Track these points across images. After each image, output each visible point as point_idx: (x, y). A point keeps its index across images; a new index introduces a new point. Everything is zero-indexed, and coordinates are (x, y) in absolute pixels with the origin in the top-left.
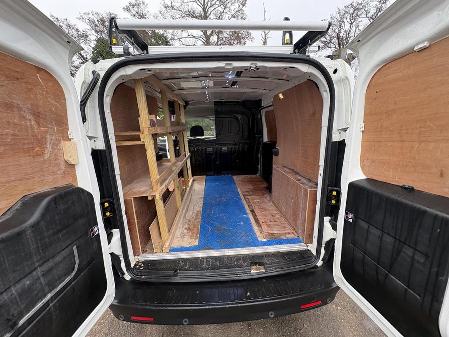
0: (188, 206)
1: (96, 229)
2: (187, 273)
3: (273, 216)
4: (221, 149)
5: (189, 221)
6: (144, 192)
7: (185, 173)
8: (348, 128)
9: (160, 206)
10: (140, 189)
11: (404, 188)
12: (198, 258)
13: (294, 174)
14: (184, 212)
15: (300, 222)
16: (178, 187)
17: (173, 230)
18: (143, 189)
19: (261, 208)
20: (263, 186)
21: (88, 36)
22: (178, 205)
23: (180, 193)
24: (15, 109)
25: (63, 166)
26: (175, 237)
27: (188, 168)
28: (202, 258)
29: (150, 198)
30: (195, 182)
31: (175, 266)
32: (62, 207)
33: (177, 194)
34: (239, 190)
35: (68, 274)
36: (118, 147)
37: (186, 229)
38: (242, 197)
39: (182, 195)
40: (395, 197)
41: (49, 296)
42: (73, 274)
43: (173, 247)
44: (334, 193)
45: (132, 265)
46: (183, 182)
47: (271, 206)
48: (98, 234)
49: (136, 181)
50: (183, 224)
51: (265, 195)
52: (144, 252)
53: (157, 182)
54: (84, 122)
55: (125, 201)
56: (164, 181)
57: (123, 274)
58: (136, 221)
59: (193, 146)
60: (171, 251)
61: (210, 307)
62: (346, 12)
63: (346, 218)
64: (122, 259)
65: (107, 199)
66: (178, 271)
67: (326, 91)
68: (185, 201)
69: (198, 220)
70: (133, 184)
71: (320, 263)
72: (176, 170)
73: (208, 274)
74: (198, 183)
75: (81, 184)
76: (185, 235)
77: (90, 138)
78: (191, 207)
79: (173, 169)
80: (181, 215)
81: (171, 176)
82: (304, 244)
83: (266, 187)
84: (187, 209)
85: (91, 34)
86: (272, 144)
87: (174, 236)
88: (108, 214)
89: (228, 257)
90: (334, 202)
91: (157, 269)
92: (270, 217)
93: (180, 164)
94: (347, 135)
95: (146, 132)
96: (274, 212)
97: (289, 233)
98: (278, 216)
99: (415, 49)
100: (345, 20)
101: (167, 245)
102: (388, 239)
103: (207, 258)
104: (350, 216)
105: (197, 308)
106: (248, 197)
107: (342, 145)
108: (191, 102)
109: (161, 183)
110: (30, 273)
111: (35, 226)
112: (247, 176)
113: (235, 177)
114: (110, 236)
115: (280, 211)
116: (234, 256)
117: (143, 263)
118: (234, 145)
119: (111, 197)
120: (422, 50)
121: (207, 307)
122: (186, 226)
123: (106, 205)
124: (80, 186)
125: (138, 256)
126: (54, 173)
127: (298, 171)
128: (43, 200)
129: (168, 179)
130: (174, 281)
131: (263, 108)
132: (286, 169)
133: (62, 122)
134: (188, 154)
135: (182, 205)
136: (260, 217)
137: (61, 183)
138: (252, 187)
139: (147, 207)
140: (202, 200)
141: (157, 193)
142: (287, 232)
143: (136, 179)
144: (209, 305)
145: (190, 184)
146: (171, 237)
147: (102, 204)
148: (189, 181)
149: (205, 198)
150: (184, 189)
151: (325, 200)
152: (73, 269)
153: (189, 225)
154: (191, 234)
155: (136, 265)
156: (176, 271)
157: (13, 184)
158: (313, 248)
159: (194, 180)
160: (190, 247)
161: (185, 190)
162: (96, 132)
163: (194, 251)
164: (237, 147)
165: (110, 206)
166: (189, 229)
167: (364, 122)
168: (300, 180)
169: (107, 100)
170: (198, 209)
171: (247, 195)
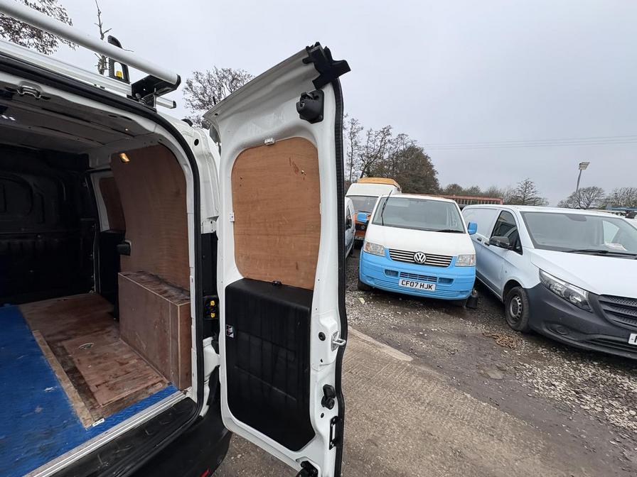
3: (122, 364)
8: (217, 217)
11: (273, 284)
13: (158, 283)
15: (170, 360)
19: (96, 358)
20: (105, 311)
34: (36, 334)
38: (44, 348)
40: (267, 296)
44: (213, 303)
47: (121, 345)
51: (108, 329)
62: (224, 77)
63: (227, 333)
67: (186, 165)
71: (204, 410)
82: (179, 392)
83: (109, 313)
86: (117, 236)
90: (213, 315)
92: (116, 368)
94: (218, 226)
96: (124, 357)
97: (152, 385)
98: (133, 362)
99: (266, 142)
100: (224, 85)
102: (268, 346)
104: (231, 330)
106: (65, 344)
107: (213, 238)
112: (62, 299)
115: (138, 351)
120: (270, 145)
127: (164, 277)
131: (93, 172)
132: (143, 277)
136: (93, 377)
138: (74, 320)
142: (150, 383)
151: (201, 316)
158: (192, 393)
164: (28, 241)
167: (234, 211)
168: (166, 292)
171: (60, 341)
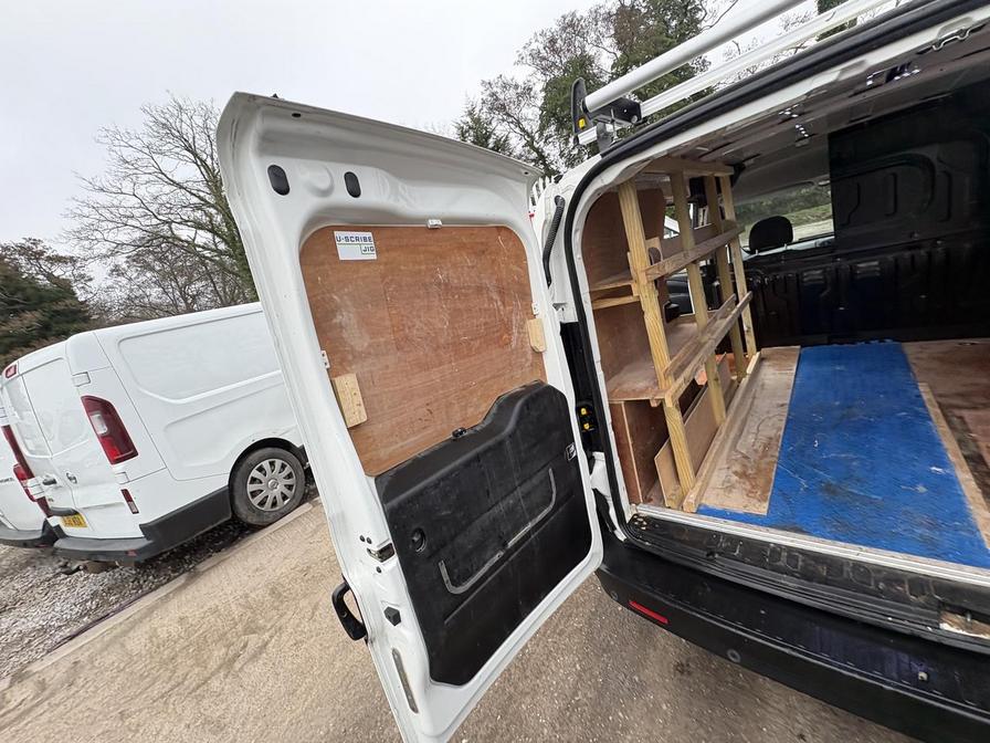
0: (744, 422)
1: (573, 448)
2: (738, 566)
4: (853, 269)
5: (746, 457)
6: (642, 392)
7: (737, 343)
9: (674, 419)
10: (636, 385)
12: (767, 544)
14: (732, 436)
16: (716, 380)
17: (704, 470)
18: (641, 385)
21: (531, 89)
22: (718, 418)
23: (721, 393)
24: (484, 291)
25: (530, 356)
26: (710, 485)
27: (745, 328)
28: (779, 546)
29: (654, 404)
30: (766, 363)
31: (710, 543)
32: (534, 414)
33: (715, 395)
34: (923, 389)
35: (546, 504)
36: (595, 312)
37: (736, 473)
39: (729, 397)
41: (530, 525)
42: (551, 506)
43: (705, 506)
45: (628, 519)
46: (732, 363)
48: (576, 456)
49: (626, 368)
50: (729, 460)
52: (647, 500)
53: (666, 375)
54: (549, 285)
55: (611, 406)
56: (682, 368)
57: (614, 528)
58: (630, 443)
59: (758, 274)
60: (699, 512)
61: (794, 654)
64: (610, 503)
65: (584, 403)
66: (717, 556)
68: (736, 412)
69: (767, 460)
70: (622, 374)
72: (712, 341)
73: (791, 584)
74: (773, 366)
75: (551, 382)
76: (733, 486)
77: (556, 306)
78: (752, 425)
79: (703, 341)
80: (725, 440)
81: (698, 358)
84: (741, 431)
85: (535, 80)
87: (706, 484)
88: (587, 426)
89: (857, 565)
91: (672, 538)
93: (722, 325)
95: (643, 279)
101: (692, 497)
103: (790, 549)
105: (760, 641)
108: (751, 161)
109: (675, 374)
110: (512, 492)
111: (512, 435)
113: (911, 349)
114: (591, 461)
116: (879, 569)
117: (645, 519)
118: (910, 249)
119: (590, 399)
121: (787, 651)
122: (737, 468)
123: (584, 411)
124: (549, 383)
125: (637, 504)
126: (522, 367)
128: (516, 403)
129: (693, 363)
130: (707, 570)
133: (524, 293)
134: (744, 295)
135: (728, 420)
137: (530, 381)
138: (983, 381)
139: (650, 420)
140: (786, 409)
141: (668, 395)
143: (627, 364)
144: (794, 650)
145: (750, 370)
146: (700, 484)
147: (578, 411)
148: (748, 361)
149: (793, 406)
150: (733, 381)
152: (551, 500)
153: (744, 466)
154: (749, 487)
155: (633, 519)
156: (712, 553)
157: (489, 382)
159: (761, 360)
160: (746, 514)
161: (736, 383)
162: (564, 296)
163: (755, 526)
164: (923, 252)
165: (588, 414)
166: (743, 475)
169: (577, 238)
170: (772, 433)
171: (959, 407)
